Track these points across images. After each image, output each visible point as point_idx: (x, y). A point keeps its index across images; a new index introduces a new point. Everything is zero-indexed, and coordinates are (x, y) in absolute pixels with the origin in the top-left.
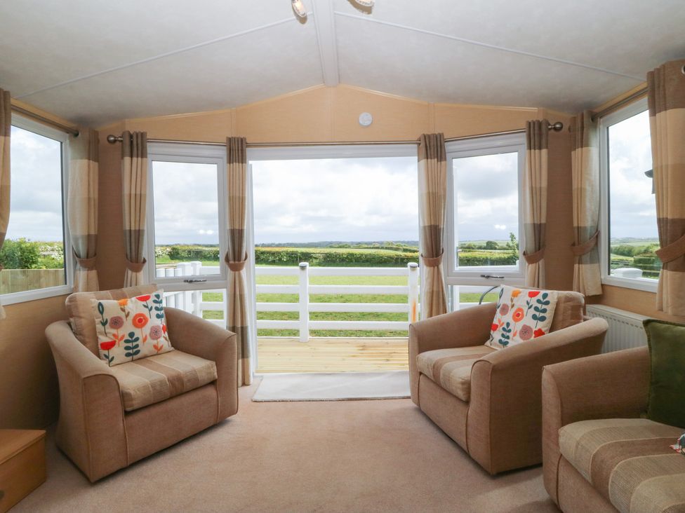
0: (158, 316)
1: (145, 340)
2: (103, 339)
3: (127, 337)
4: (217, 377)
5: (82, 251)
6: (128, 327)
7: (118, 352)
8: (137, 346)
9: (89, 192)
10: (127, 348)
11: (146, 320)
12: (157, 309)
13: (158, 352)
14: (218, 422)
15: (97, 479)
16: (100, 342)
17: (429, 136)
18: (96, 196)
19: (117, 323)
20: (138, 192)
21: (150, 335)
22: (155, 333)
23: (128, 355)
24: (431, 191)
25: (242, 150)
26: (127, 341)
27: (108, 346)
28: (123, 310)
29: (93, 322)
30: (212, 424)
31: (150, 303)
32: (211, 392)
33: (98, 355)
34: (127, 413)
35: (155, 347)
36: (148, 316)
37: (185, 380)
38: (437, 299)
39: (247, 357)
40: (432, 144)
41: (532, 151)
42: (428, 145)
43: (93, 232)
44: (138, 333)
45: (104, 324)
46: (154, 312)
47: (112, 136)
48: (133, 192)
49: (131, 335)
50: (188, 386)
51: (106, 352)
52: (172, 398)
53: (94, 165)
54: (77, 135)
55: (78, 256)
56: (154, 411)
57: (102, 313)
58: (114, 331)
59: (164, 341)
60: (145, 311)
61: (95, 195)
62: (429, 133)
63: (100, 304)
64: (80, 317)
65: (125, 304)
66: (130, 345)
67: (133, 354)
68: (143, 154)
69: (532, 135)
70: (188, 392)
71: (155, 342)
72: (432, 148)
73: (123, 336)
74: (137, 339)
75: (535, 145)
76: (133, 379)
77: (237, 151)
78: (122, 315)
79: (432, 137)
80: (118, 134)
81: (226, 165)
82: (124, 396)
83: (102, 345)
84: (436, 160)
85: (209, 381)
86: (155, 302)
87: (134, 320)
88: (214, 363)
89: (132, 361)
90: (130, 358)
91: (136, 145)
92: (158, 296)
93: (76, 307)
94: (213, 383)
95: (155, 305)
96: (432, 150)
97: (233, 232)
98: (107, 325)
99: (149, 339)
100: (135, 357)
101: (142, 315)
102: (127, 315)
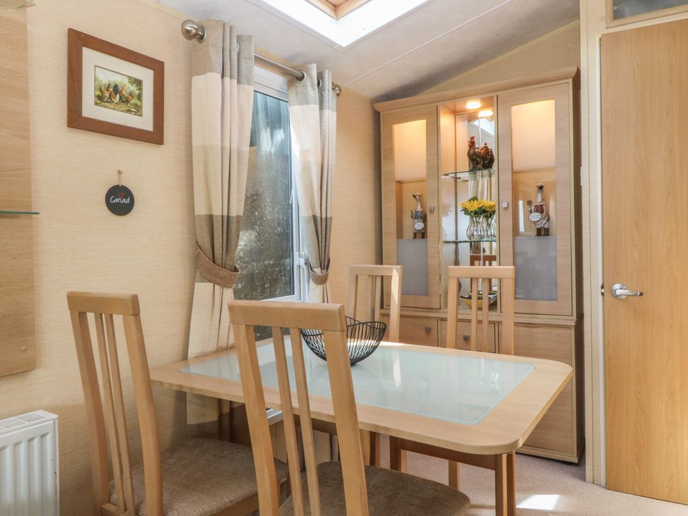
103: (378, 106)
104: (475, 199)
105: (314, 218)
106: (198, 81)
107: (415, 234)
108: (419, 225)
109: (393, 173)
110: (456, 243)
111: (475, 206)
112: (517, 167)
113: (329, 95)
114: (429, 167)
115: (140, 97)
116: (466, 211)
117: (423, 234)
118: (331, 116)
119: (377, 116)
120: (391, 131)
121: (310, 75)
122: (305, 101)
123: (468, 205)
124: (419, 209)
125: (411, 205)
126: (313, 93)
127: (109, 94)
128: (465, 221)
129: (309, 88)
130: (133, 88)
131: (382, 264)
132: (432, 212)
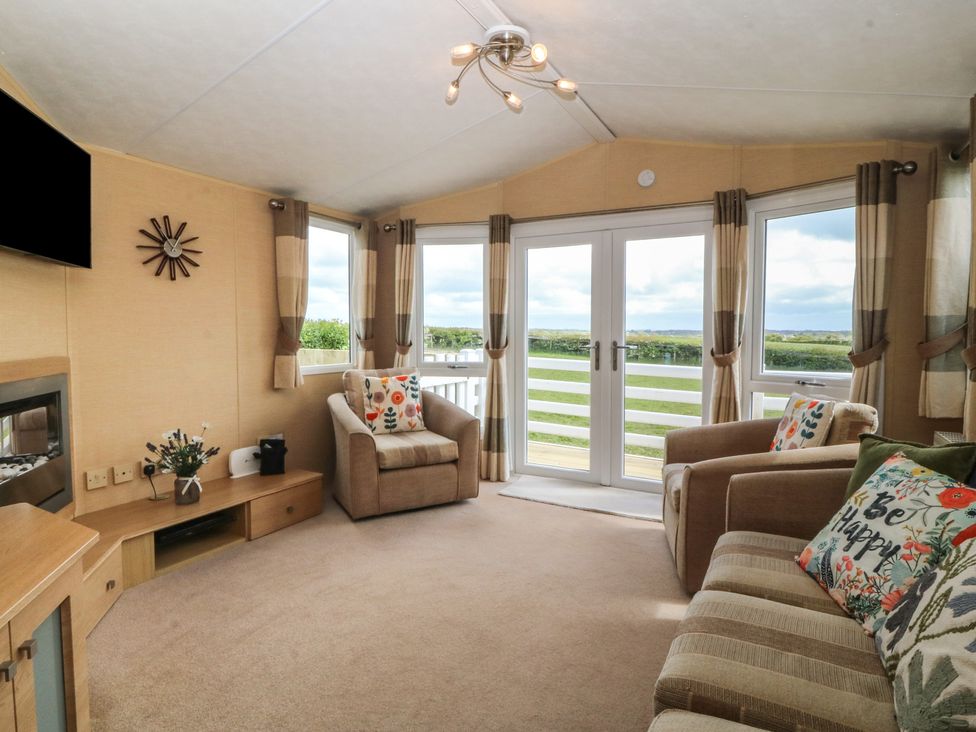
0: (414, 396)
1: (401, 416)
2: (368, 411)
3: (387, 411)
4: (458, 456)
5: (362, 336)
6: (387, 403)
7: (379, 422)
8: (394, 420)
9: (368, 279)
10: (386, 421)
11: (403, 398)
12: (412, 389)
13: (412, 430)
14: (458, 501)
15: (358, 517)
16: (366, 413)
17: (725, 194)
18: (375, 282)
19: (379, 398)
20: (407, 278)
21: (406, 412)
22: (410, 411)
23: (387, 427)
24: (724, 266)
25: (504, 229)
26: (386, 415)
27: (372, 417)
28: (385, 387)
29: (362, 397)
30: (451, 500)
31: (407, 383)
32: (452, 468)
33: (365, 423)
34: (381, 471)
35: (410, 424)
36: (404, 394)
37: (428, 453)
38: (726, 404)
39: (503, 451)
40: (728, 204)
41: (864, 207)
42: (722, 206)
43: (370, 316)
44: (396, 409)
45: (370, 397)
46: (410, 392)
47: (387, 225)
48: (402, 278)
49: (390, 409)
50: (431, 459)
51: (370, 422)
52: (416, 466)
53: (374, 254)
54: (359, 228)
55: (359, 338)
56: (402, 473)
57: (368, 387)
58: (377, 405)
59: (417, 419)
60: (402, 390)
61: (373, 282)
62: (725, 190)
63: (367, 380)
64: (353, 391)
65: (385, 382)
66: (389, 418)
67: (392, 428)
68: (412, 241)
69: (864, 185)
70: (430, 465)
71: (409, 419)
72: (728, 209)
73: (383, 411)
74: (395, 414)
75: (867, 198)
76: (386, 444)
77: (500, 229)
78: (384, 391)
79: (728, 195)
80: (392, 223)
81: (489, 245)
82: (379, 456)
83: (368, 415)
84: (733, 224)
85: (450, 459)
86: (411, 382)
87: (393, 396)
88: (456, 443)
89: (391, 433)
90: (388, 430)
91: (406, 232)
92: (414, 378)
93: (350, 381)
94: (455, 462)
95: (411, 385)
96: (728, 213)
97: (492, 316)
98: (372, 399)
99: (405, 416)
100: (393, 430)
101: (399, 393)
102: (387, 392)
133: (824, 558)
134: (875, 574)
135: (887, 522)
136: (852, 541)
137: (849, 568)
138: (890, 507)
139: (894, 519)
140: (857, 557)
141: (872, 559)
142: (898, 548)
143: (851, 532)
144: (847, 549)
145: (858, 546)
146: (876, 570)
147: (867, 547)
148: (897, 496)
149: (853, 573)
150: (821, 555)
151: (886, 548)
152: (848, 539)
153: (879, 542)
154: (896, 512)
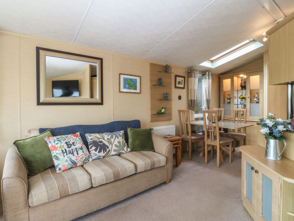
103: (220, 76)
104: (241, 95)
105: (207, 99)
106: (190, 79)
107: (228, 103)
108: (229, 101)
109: (223, 90)
110: (238, 104)
111: (242, 97)
112: (251, 89)
113: (210, 77)
114: (231, 89)
115: (182, 82)
116: (240, 98)
117: (230, 103)
118: (210, 80)
119: (219, 78)
120: (223, 81)
121: (207, 74)
122: (206, 78)
123: (240, 97)
124: (229, 97)
125: (227, 96)
126: (207, 77)
127: (179, 83)
128: (239, 100)
129: (207, 76)
130: (181, 81)
131: (220, 108)
132: (232, 98)
133: (71, 162)
134: (84, 153)
135: (74, 145)
136: (73, 153)
137: (79, 157)
138: (71, 143)
139: (75, 144)
140: (78, 154)
141: (80, 152)
142: (82, 147)
143: (70, 152)
144: (74, 155)
145: (75, 153)
146: (83, 152)
147: (77, 152)
148: (69, 141)
149: (81, 157)
150: (70, 162)
151: (80, 148)
152: (71, 154)
153: (78, 149)
154: (73, 143)
